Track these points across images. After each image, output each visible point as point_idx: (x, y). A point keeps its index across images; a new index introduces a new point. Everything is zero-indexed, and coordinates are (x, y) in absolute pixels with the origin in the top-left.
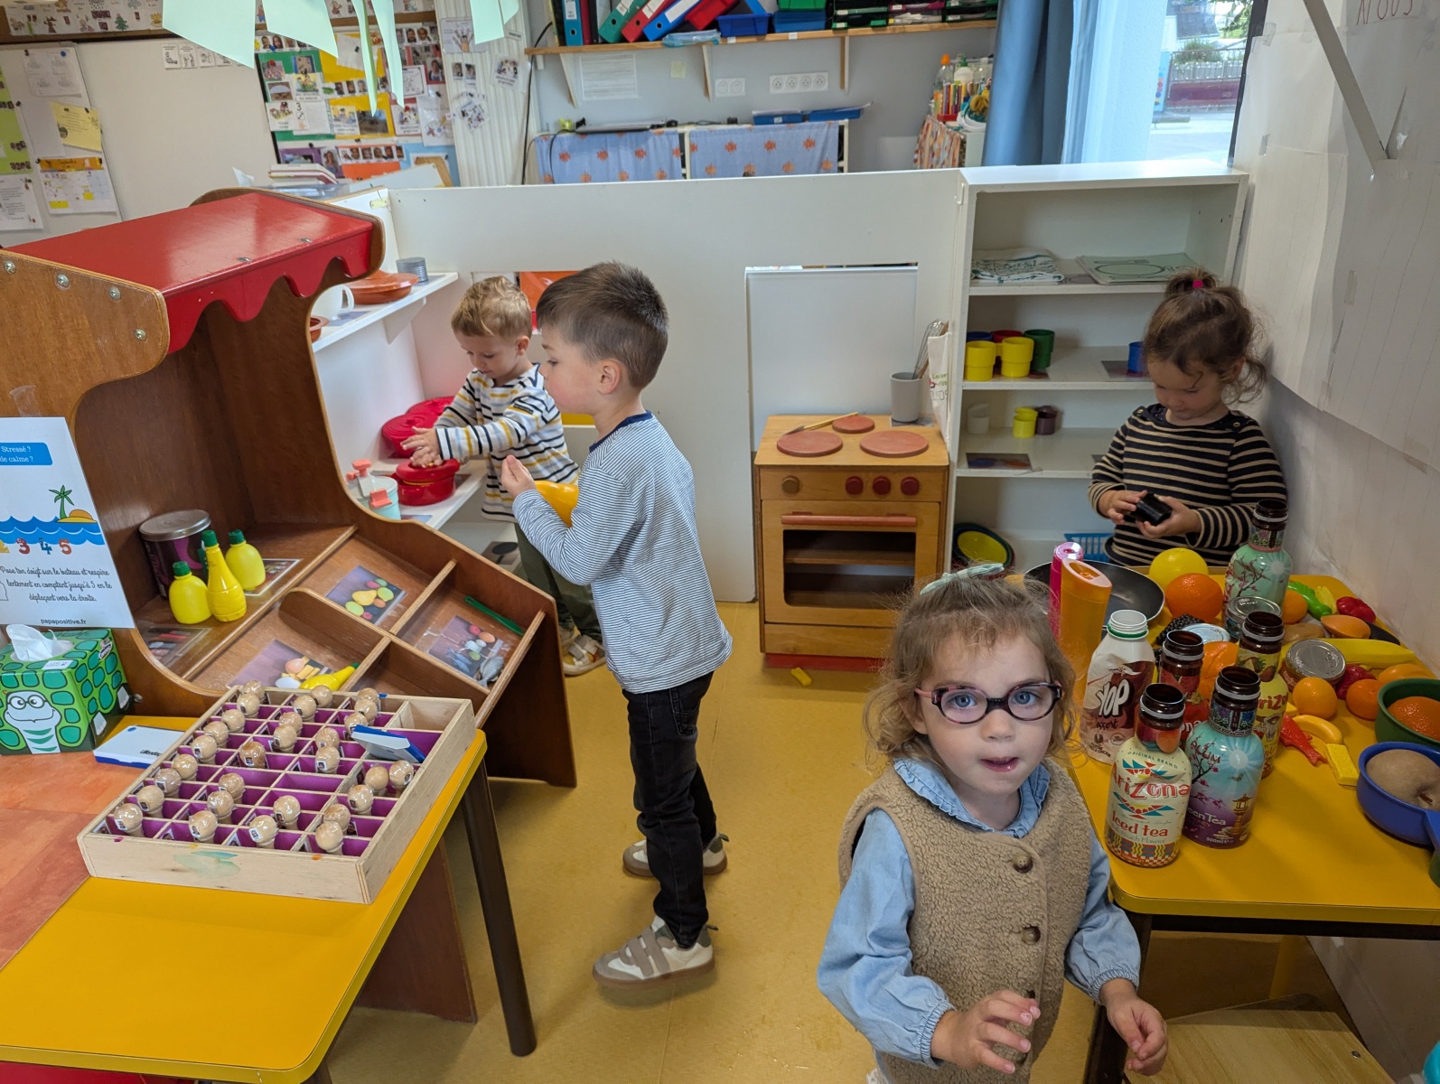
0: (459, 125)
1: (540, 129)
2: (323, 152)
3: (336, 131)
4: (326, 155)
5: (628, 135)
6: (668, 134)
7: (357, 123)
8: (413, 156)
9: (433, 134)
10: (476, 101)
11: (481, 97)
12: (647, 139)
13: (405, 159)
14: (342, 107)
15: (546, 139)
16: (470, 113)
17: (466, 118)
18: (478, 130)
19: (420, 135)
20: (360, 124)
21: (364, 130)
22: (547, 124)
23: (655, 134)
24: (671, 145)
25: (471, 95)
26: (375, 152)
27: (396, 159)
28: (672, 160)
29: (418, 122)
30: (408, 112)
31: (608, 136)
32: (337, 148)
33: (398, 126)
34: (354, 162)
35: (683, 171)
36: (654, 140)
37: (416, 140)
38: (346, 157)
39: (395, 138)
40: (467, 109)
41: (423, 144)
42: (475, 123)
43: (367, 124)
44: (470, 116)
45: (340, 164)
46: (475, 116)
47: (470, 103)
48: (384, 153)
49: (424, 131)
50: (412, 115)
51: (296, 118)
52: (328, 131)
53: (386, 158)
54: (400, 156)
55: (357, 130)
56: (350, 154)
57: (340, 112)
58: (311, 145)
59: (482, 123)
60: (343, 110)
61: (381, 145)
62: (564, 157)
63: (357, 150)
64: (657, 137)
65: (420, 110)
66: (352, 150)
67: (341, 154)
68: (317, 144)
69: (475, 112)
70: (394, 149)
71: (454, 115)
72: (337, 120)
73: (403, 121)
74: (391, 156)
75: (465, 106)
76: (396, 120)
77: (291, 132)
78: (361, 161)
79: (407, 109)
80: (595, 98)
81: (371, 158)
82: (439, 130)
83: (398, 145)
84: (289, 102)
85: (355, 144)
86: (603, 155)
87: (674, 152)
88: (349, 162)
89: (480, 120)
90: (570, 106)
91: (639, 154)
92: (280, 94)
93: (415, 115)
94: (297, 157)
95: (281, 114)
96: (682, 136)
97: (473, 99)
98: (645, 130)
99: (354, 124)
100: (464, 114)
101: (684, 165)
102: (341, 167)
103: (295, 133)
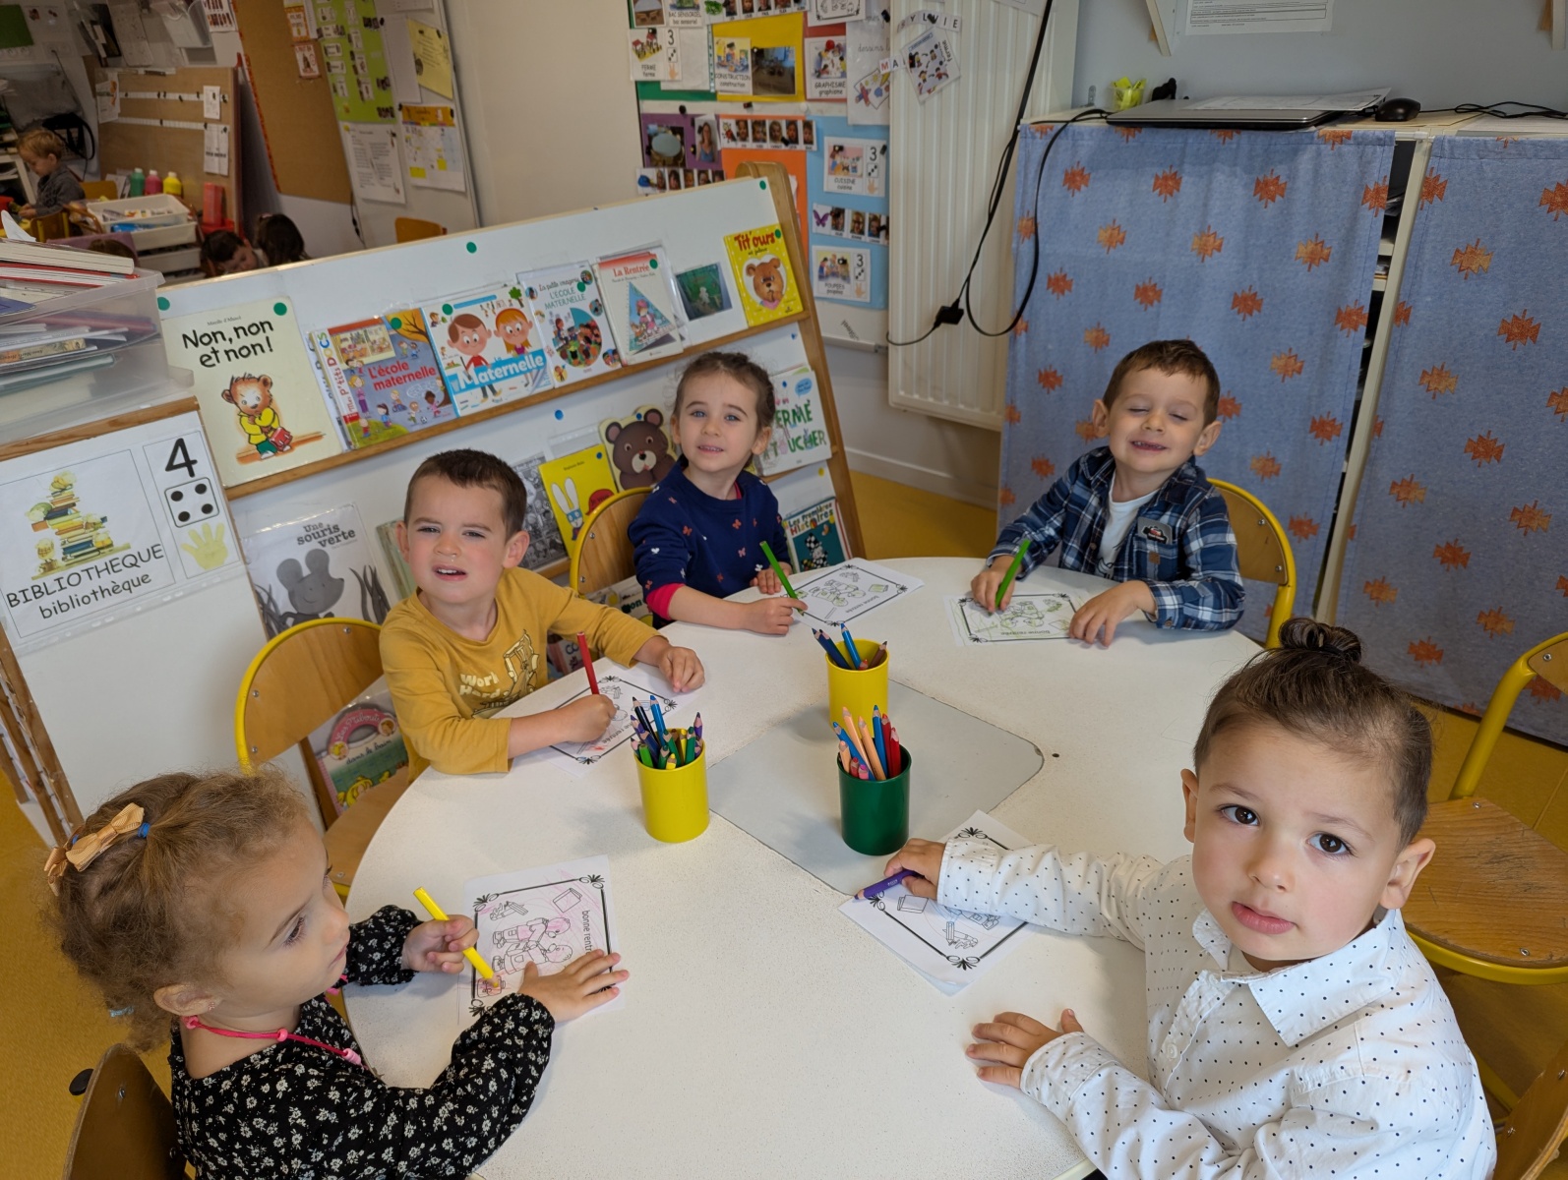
0: (903, 81)
1: (1069, 100)
2: (698, 122)
3: (717, 86)
4: (701, 130)
5: (1245, 136)
6: (1362, 142)
7: (749, 73)
8: (829, 142)
9: (867, 101)
10: (939, 33)
11: (950, 23)
12: (1296, 152)
13: (814, 147)
14: (728, 41)
15: (1043, 132)
16: (924, 60)
17: (917, 71)
18: (935, 98)
19: (844, 101)
20: (754, 74)
21: (760, 85)
22: (1092, 89)
23: (1324, 139)
24: (1363, 174)
25: (932, 19)
26: (772, 129)
28: (1355, 218)
29: (844, 74)
30: (830, 54)
32: (717, 117)
33: (811, 81)
34: (739, 144)
35: (1385, 248)
36: (1319, 154)
37: (835, 110)
38: (730, 135)
39: (804, 105)
40: (923, 50)
41: (846, 118)
42: (931, 81)
43: (764, 74)
44: (923, 68)
45: (719, 148)
46: (931, 70)
47: (927, 38)
48: (785, 134)
49: (851, 92)
50: (837, 60)
51: (666, 59)
52: (706, 87)
53: (786, 143)
54: (808, 142)
55: (749, 84)
56: (734, 130)
57: (728, 50)
58: (682, 109)
59: (944, 82)
60: (731, 46)
61: (782, 118)
62: (1074, 179)
63: (746, 123)
64: (1326, 148)
65: (849, 52)
66: (738, 123)
67: (722, 131)
68: (692, 108)
69: (934, 57)
70: (800, 125)
71: (895, 64)
72: (721, 65)
73: (821, 71)
75: (916, 45)
76: (810, 69)
77: (658, 83)
78: (750, 144)
79: (830, 46)
80: (1216, 29)
82: (878, 93)
84: (659, 28)
85: (744, 112)
86: (1168, 184)
87: (1366, 195)
88: (732, 145)
89: (940, 76)
91: (1266, 189)
92: (648, 13)
93: (842, 59)
94: (663, 129)
95: (647, 49)
97: (935, 29)
98: (1296, 126)
99: (744, 74)
100: (913, 61)
101: (1390, 228)
102: (720, 152)
103: (664, 86)
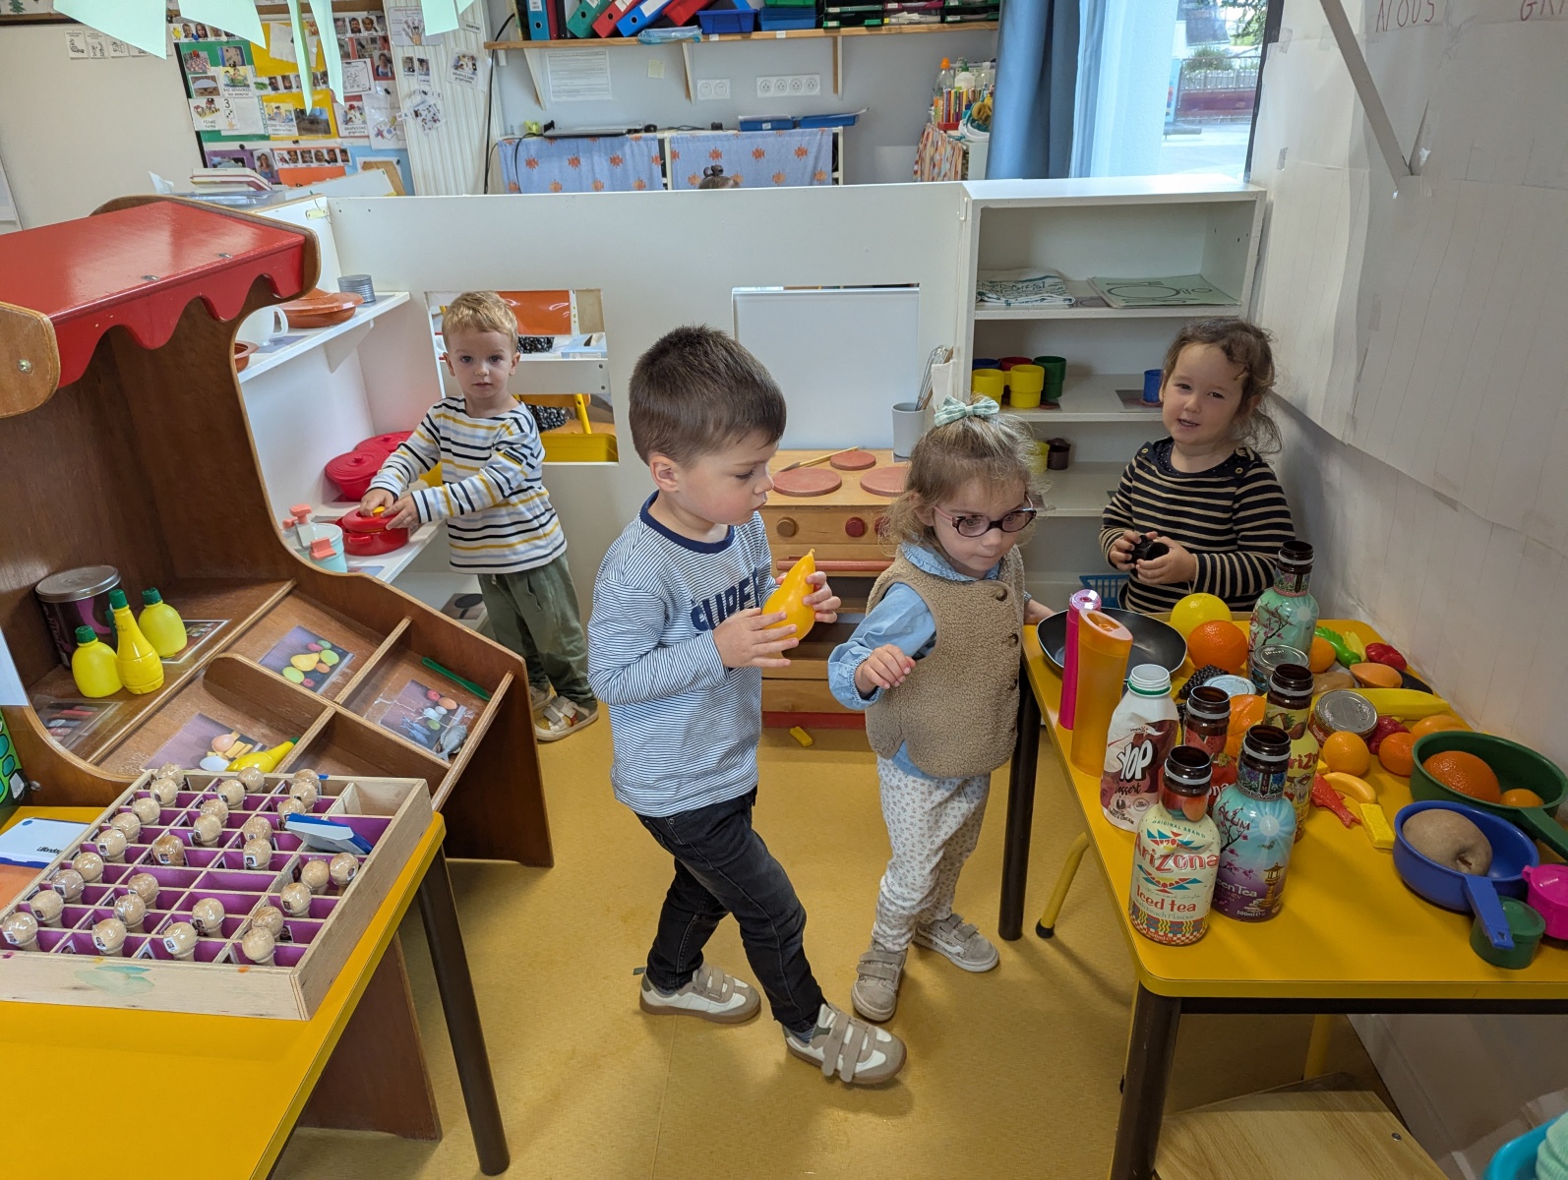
0: (412, 126)
1: (503, 132)
2: (256, 154)
3: (270, 131)
4: (259, 158)
5: (601, 139)
6: (645, 139)
7: (295, 123)
8: (360, 160)
9: (382, 136)
10: (430, 100)
11: (436, 95)
12: (622, 146)
13: (351, 163)
14: (277, 105)
15: (510, 143)
16: (424, 113)
17: (420, 119)
18: (434, 132)
19: (368, 137)
20: (298, 124)
21: (302, 130)
22: (512, 127)
23: (632, 139)
24: (649, 152)
25: (425, 93)
26: (316, 155)
27: (340, 163)
28: (651, 170)
29: (364, 122)
30: (353, 111)
31: (580, 141)
32: (272, 150)
33: (342, 127)
34: (292, 166)
35: (664, 181)
36: (631, 145)
37: (363, 142)
38: (283, 160)
39: (339, 140)
40: (420, 108)
41: (371, 147)
42: (429, 124)
43: (306, 124)
44: (424, 117)
45: (276, 168)
46: (429, 117)
47: (423, 103)
48: (326, 157)
49: (372, 132)
50: (358, 114)
51: (224, 117)
52: (262, 132)
53: (329, 162)
54: (345, 160)
55: (295, 130)
56: (287, 157)
57: (275, 110)
58: (242, 147)
59: (438, 124)
60: (278, 108)
61: (323, 148)
62: (531, 163)
63: (296, 152)
64: (634, 143)
65: (366, 109)
66: (289, 153)
67: (277, 158)
68: (248, 145)
69: (430, 112)
70: (338, 152)
71: (406, 115)
72: (271, 119)
73: (348, 121)
74: (336, 161)
75: (418, 105)
76: (340, 120)
77: (219, 131)
78: (300, 165)
79: (352, 107)
80: (564, 99)
81: (312, 162)
82: (389, 132)
83: (343, 148)
85: (294, 146)
86: (575, 162)
87: (653, 160)
88: (286, 166)
89: (435, 121)
90: (537, 107)
91: (615, 161)
92: (205, 89)
93: (361, 114)
94: (226, 160)
95: (207, 111)
96: (661, 142)
97: (427, 97)
98: (622, 134)
99: (290, 124)
100: (417, 114)
101: (664, 175)
102: (277, 171)
103: (223, 133)
